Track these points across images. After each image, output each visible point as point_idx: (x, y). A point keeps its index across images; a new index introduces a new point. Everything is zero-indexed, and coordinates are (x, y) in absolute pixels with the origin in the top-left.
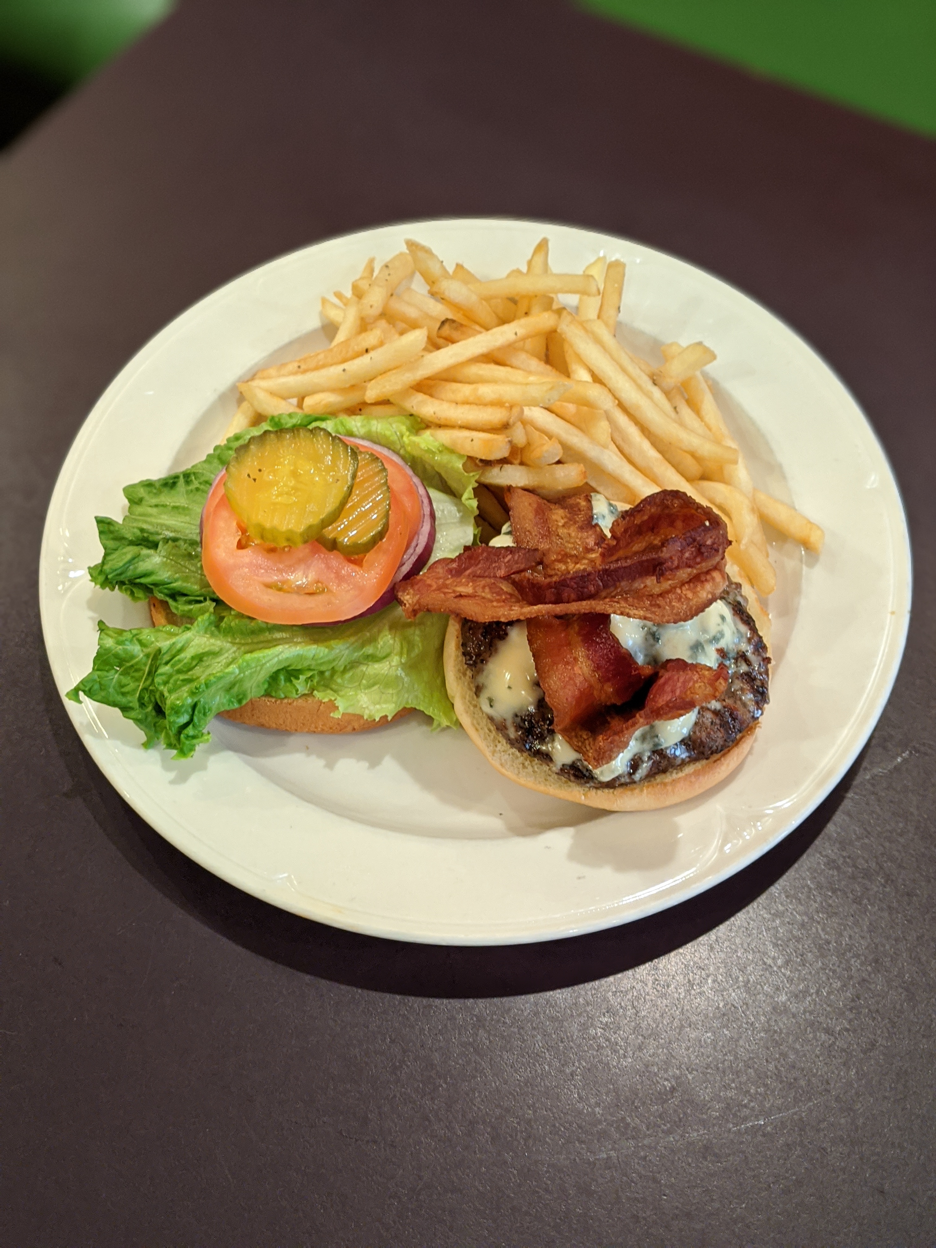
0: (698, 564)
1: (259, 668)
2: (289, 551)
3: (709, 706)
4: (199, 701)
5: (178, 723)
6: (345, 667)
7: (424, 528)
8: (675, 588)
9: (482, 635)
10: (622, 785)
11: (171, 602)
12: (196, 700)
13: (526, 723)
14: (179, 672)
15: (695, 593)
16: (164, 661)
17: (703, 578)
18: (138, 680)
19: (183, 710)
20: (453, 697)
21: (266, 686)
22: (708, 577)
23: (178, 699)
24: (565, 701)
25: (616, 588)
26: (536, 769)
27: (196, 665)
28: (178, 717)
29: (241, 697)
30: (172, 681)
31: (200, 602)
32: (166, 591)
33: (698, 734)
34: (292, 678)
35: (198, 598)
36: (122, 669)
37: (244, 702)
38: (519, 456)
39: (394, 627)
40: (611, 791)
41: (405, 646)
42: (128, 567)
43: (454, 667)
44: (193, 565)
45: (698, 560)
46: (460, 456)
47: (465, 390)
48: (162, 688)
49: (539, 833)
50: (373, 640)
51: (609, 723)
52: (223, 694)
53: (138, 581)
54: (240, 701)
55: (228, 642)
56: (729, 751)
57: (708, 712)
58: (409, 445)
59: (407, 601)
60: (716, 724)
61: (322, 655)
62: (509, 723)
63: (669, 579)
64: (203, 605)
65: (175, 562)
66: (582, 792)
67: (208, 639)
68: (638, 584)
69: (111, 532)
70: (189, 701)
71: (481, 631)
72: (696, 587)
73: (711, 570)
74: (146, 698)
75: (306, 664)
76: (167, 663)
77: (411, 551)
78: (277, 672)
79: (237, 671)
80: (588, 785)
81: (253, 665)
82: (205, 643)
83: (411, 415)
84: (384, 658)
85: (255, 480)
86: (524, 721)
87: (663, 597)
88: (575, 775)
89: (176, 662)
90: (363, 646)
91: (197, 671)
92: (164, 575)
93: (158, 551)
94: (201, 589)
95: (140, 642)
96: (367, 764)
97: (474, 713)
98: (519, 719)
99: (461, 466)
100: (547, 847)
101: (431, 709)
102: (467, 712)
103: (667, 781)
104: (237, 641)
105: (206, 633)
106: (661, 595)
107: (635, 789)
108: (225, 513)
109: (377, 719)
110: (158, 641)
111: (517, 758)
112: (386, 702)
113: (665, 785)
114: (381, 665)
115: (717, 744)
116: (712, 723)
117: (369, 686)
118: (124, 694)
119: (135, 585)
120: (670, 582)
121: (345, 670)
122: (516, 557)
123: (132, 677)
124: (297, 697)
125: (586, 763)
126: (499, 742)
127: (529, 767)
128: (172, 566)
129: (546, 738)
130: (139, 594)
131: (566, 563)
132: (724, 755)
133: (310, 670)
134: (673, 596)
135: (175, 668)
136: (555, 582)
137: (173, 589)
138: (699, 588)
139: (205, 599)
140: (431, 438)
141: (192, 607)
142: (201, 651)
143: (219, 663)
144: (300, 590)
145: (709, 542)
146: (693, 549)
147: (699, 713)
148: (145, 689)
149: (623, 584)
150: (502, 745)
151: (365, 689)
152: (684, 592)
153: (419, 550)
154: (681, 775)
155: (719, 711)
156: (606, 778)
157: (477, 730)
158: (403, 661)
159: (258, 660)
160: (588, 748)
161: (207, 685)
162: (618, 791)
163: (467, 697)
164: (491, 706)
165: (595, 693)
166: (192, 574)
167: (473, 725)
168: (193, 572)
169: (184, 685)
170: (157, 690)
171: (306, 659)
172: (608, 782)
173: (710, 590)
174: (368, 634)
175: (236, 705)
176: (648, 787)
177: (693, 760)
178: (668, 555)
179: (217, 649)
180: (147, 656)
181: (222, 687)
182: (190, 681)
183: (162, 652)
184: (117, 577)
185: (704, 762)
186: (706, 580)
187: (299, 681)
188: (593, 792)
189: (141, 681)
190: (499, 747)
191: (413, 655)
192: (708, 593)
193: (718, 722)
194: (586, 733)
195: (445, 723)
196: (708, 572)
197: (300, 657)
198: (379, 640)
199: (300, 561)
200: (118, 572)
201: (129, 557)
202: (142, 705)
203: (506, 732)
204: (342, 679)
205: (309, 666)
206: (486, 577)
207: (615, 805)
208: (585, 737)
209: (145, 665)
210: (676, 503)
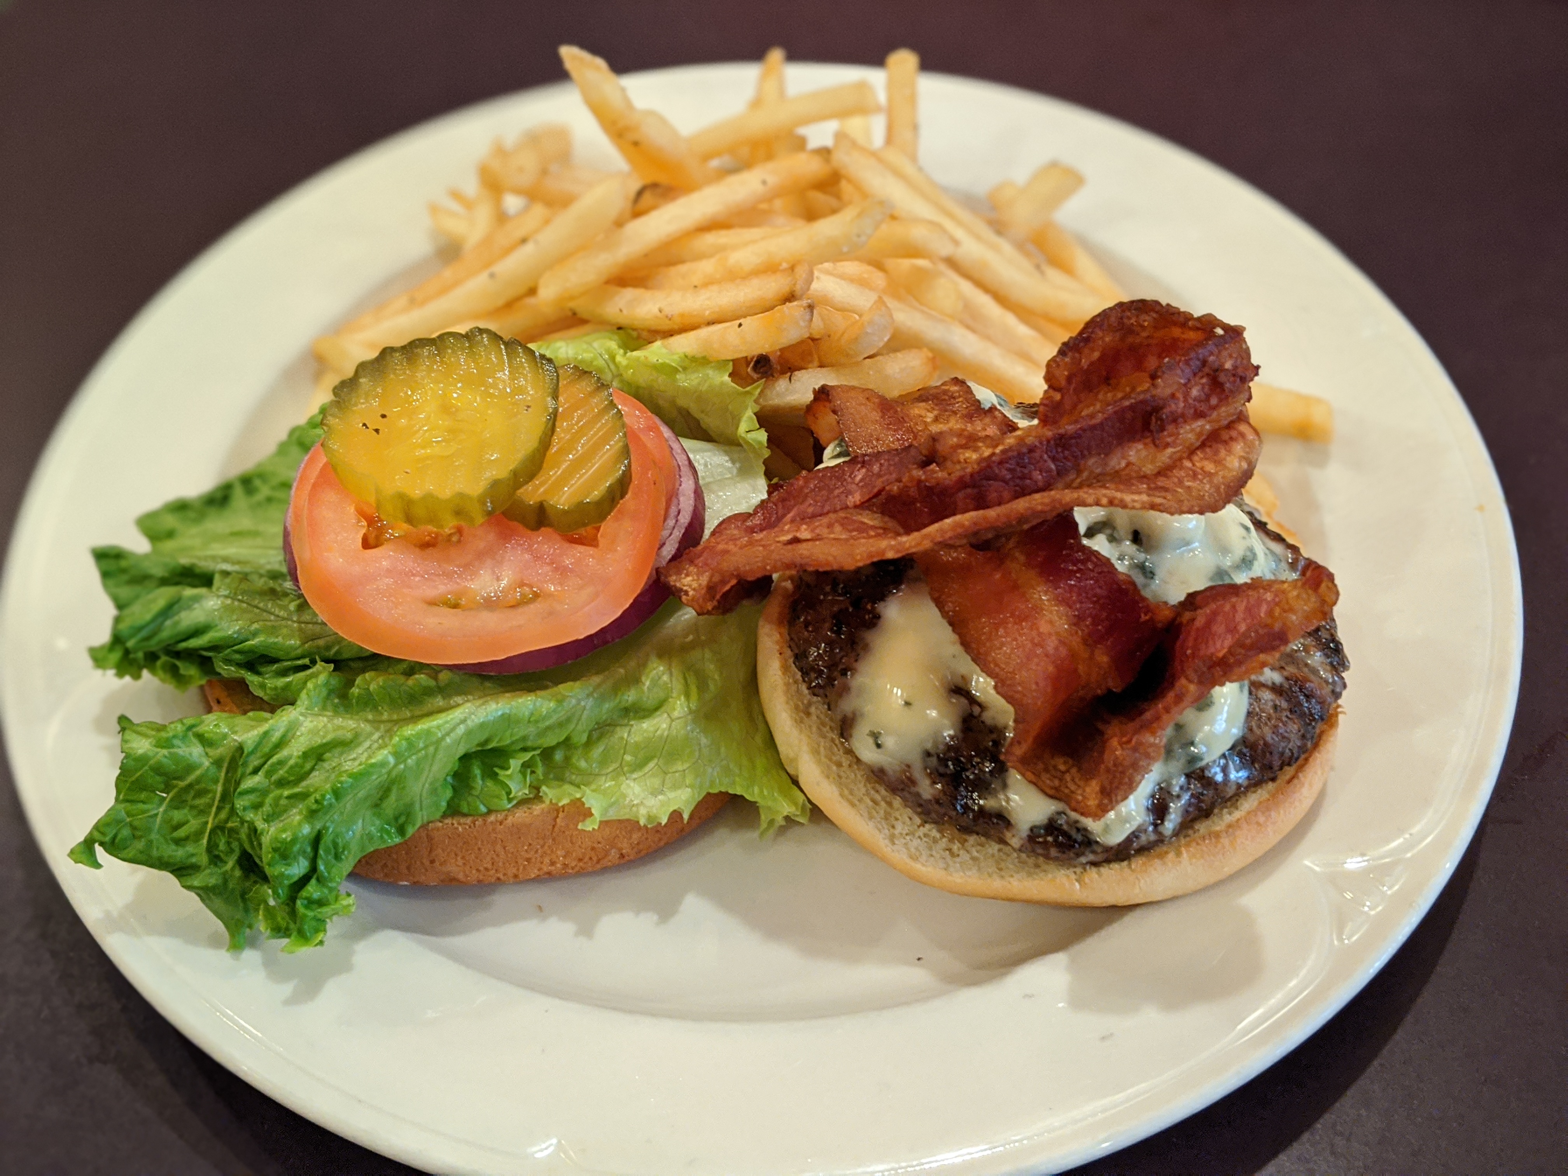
0: (1214, 408)
1: (431, 749)
2: (459, 541)
3: (1262, 679)
4: (325, 828)
5: (288, 877)
6: (589, 737)
7: (683, 485)
8: (1181, 459)
9: (831, 630)
10: (1143, 850)
11: (251, 679)
12: (318, 826)
13: (950, 763)
14: (281, 783)
15: (1218, 462)
16: (250, 769)
17: (1225, 435)
18: (202, 812)
19: (296, 848)
20: (794, 760)
21: (449, 793)
22: (1234, 434)
23: (284, 830)
24: (1034, 687)
25: (1079, 472)
26: (975, 854)
27: (312, 769)
28: (289, 865)
29: (402, 820)
30: (269, 800)
31: (305, 668)
32: (237, 657)
33: (1258, 732)
34: (497, 770)
35: (300, 662)
36: (171, 795)
37: (410, 831)
38: (815, 356)
39: (666, 652)
40: (1125, 863)
41: (692, 680)
42: (162, 623)
43: (787, 703)
44: (282, 607)
45: (1214, 401)
46: (721, 364)
47: (706, 267)
48: (250, 816)
49: (1003, 975)
50: (634, 680)
51: (1102, 733)
52: (368, 814)
53: (183, 645)
54: (401, 830)
55: (367, 721)
56: (1306, 760)
57: (1264, 689)
58: (627, 367)
59: (690, 586)
60: (1282, 710)
61: (544, 711)
62: (918, 773)
63: (1167, 445)
64: (310, 671)
65: (248, 604)
66: (1073, 876)
67: (330, 719)
68: (1117, 462)
69: (123, 571)
70: (306, 830)
71: (827, 625)
72: (1216, 453)
73: (1232, 422)
74: (222, 846)
75: (520, 732)
76: (256, 771)
77: (671, 522)
78: (466, 759)
79: (391, 760)
80: (1083, 860)
81: (421, 745)
82: (325, 726)
83: (620, 328)
84: (657, 709)
85: (377, 431)
86: (943, 761)
87: (1166, 476)
88: (1057, 844)
89: (273, 765)
90: (616, 689)
91: (316, 779)
92: (229, 628)
93: (214, 588)
94: (304, 643)
95: (200, 737)
96: (655, 917)
97: (840, 777)
98: (934, 761)
99: (726, 378)
100: (1027, 996)
101: (756, 790)
102: (828, 777)
103: (1218, 828)
104: (385, 716)
105: (324, 708)
106: (1163, 472)
107: (1167, 853)
108: (330, 496)
109: (664, 821)
110: (235, 732)
111: (935, 841)
112: (675, 787)
113: (1217, 835)
114: (655, 721)
115: (1290, 746)
116: (1275, 707)
117: (639, 766)
118: (178, 842)
119: (178, 655)
120: (1170, 450)
121: (589, 743)
122: (876, 468)
123: (192, 807)
124: (510, 806)
125: (1074, 815)
126: (897, 819)
127: (962, 852)
128: (244, 611)
129: (990, 784)
130: (190, 670)
131: (976, 449)
132: (1301, 768)
133: (525, 749)
134: (1182, 473)
135: (273, 778)
136: (972, 475)
137: (251, 651)
138: (1223, 453)
139: (314, 662)
140: (664, 351)
141: (288, 679)
142: (319, 741)
143: (354, 759)
144: (490, 604)
145: (1228, 365)
146: (1204, 380)
147: (1250, 693)
148: (219, 828)
149: (1091, 462)
150: (904, 823)
151: (632, 772)
152: (1198, 464)
153: (685, 519)
154: (1237, 814)
155: (1281, 686)
156: (1116, 838)
157: (853, 805)
158: (693, 706)
159: (428, 732)
160: (1073, 787)
161: (337, 794)
162: (1138, 863)
163: (822, 749)
164: (879, 746)
165: (1081, 669)
166: (283, 622)
167: (842, 795)
168: (284, 619)
169: (294, 806)
170: (243, 822)
171: (518, 721)
172: (1119, 845)
173: (1242, 454)
174: (622, 671)
175: (397, 840)
176: (1188, 845)
177: (1254, 784)
178: (1168, 391)
179: (349, 736)
180: (218, 763)
181: (366, 799)
182: (304, 796)
183: (246, 752)
184: (145, 644)
185: (1271, 786)
186: (1231, 439)
187: (509, 772)
188: (1093, 872)
189: (209, 814)
190: (899, 828)
191: (708, 696)
192: (1242, 458)
193: (1284, 705)
194: (1061, 760)
195: (786, 808)
196: (1229, 426)
197: (507, 720)
198: (643, 679)
199: (481, 556)
200: (144, 633)
201: (161, 603)
202: (216, 859)
203: (913, 789)
204: (586, 761)
205: (524, 738)
206: (827, 513)
207: (1137, 891)
208: (1062, 768)
209: (216, 782)
210: (1147, 320)
